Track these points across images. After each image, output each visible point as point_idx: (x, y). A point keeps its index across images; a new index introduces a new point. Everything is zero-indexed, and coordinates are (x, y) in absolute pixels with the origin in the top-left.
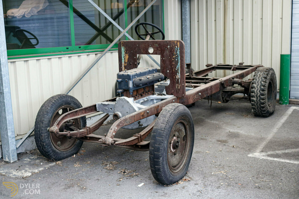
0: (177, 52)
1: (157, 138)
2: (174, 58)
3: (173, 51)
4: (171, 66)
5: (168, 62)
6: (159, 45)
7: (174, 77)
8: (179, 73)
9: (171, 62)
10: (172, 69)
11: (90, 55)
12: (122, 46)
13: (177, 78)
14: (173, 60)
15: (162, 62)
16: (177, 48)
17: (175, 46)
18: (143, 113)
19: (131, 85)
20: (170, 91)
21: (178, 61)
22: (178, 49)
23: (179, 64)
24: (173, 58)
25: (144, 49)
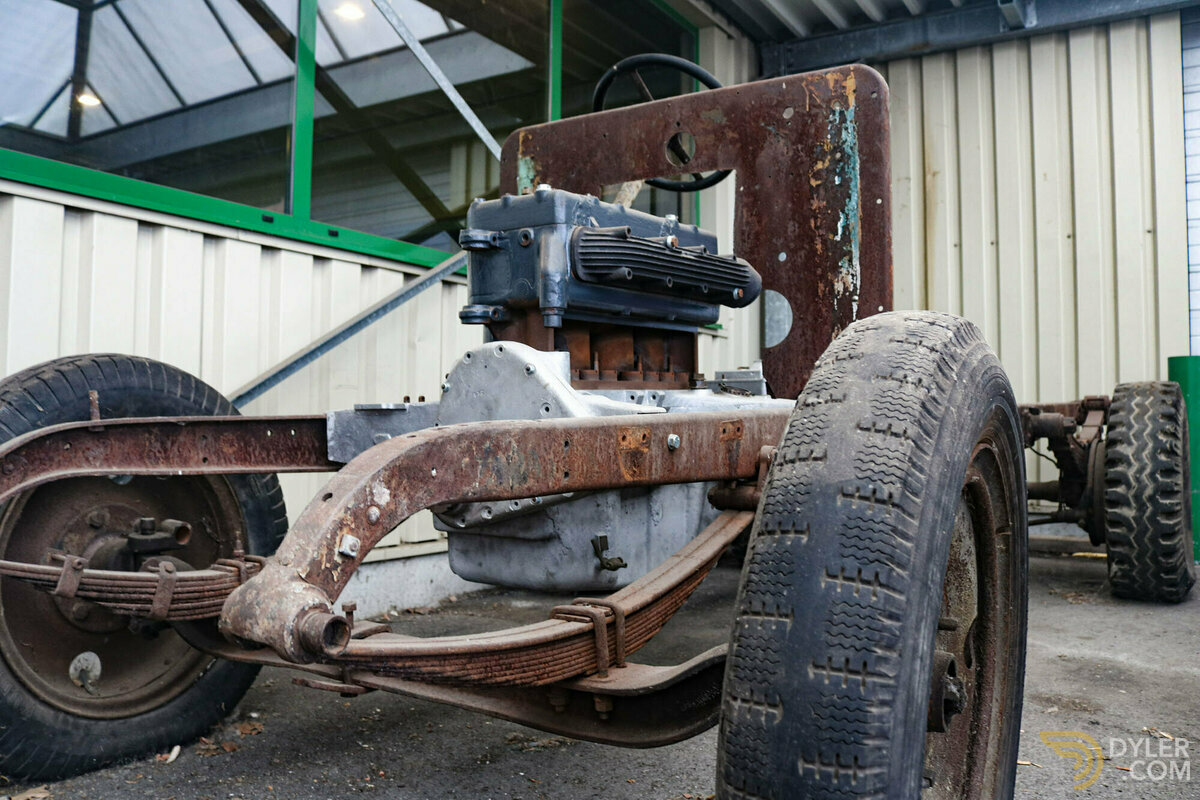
0: (844, 133)
1: (824, 582)
2: (819, 171)
3: (817, 130)
4: (803, 222)
5: (780, 204)
6: (727, 114)
7: (821, 286)
8: (850, 261)
9: (800, 196)
10: (806, 237)
11: (380, 271)
12: (520, 156)
13: (841, 289)
14: (814, 183)
15: (746, 205)
16: (841, 113)
17: (829, 102)
18: (639, 435)
19: (555, 258)
20: (792, 378)
21: (849, 188)
22: (850, 115)
23: (854, 202)
24: (817, 175)
25: (641, 149)
